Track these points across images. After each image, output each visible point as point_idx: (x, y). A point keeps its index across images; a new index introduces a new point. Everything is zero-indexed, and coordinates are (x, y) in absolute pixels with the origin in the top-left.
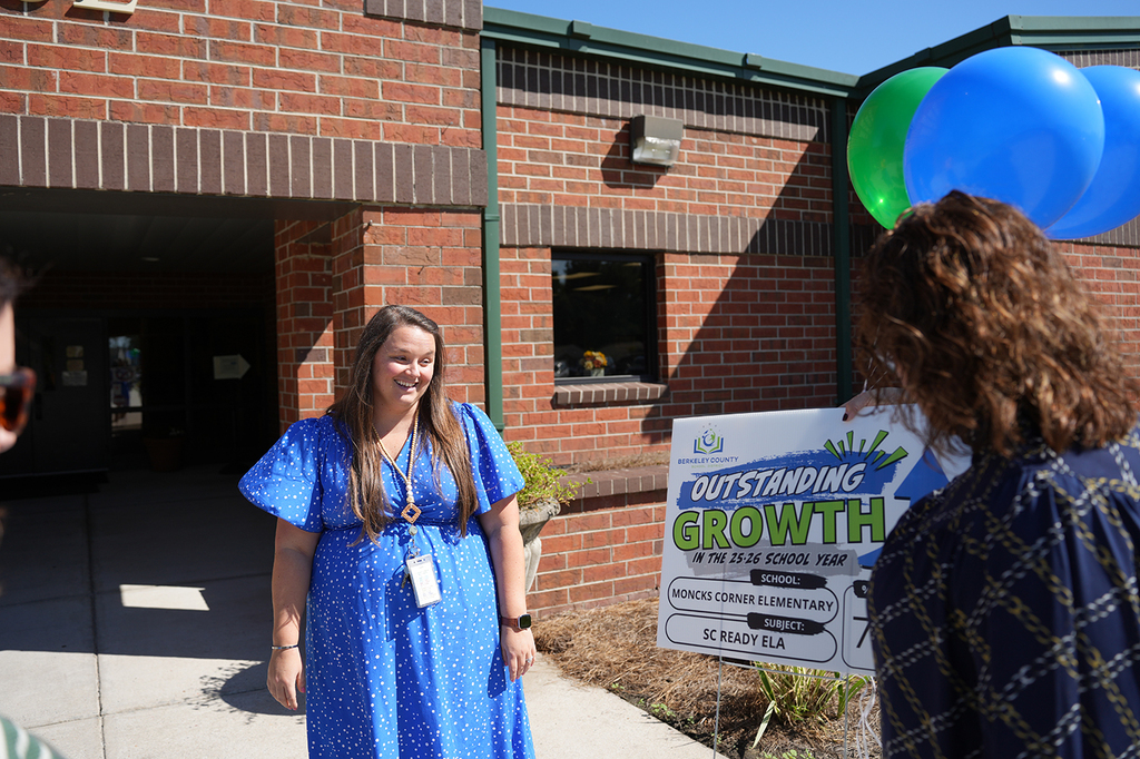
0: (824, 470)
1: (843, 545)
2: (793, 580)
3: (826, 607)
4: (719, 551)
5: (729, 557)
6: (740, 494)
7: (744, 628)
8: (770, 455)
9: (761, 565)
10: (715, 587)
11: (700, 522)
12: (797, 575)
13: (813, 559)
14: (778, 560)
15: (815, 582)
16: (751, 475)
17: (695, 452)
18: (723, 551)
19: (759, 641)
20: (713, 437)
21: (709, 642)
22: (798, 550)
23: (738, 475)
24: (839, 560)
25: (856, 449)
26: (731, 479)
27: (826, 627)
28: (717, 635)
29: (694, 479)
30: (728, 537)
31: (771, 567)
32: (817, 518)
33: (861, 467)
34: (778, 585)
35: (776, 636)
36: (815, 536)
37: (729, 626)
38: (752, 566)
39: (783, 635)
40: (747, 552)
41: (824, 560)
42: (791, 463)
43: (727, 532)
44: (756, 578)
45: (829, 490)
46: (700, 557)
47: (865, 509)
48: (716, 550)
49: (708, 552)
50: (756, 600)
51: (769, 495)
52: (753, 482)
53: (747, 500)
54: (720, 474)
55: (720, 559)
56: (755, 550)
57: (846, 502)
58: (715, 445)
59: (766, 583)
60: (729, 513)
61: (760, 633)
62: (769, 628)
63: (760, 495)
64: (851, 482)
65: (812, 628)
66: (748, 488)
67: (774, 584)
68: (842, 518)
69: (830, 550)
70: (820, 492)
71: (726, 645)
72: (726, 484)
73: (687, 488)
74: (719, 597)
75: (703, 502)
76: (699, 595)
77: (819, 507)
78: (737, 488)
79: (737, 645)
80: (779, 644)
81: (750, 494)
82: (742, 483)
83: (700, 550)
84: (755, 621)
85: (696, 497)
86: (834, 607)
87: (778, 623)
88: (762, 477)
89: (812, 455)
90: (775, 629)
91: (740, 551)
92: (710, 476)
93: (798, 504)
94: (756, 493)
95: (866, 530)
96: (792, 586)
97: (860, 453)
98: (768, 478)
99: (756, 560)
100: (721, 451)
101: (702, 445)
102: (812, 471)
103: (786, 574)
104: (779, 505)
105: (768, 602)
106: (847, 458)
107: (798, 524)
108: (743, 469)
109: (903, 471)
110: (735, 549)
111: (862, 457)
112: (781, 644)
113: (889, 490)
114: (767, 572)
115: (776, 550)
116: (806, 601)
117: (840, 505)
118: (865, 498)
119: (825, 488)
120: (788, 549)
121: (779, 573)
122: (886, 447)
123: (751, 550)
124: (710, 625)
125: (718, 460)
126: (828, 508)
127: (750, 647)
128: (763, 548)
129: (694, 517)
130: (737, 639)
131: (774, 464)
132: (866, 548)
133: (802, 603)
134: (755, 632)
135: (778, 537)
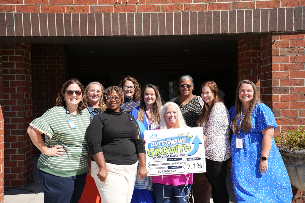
0: (179, 139)
1: (184, 153)
2: (176, 159)
3: (182, 163)
4: (159, 156)
5: (162, 157)
6: (162, 145)
7: (167, 169)
8: (167, 137)
9: (169, 157)
11: (154, 151)
14: (172, 156)
15: (180, 159)
17: (150, 137)
18: (160, 156)
19: (171, 171)
20: (154, 134)
21: (160, 173)
22: (176, 154)
23: (161, 141)
24: (184, 155)
25: (184, 135)
26: (160, 142)
27: (183, 166)
28: (161, 172)
29: (151, 143)
31: (171, 158)
32: (179, 148)
33: (185, 139)
34: (173, 161)
35: (174, 170)
36: (179, 151)
37: (163, 170)
40: (165, 156)
41: (181, 155)
42: (172, 139)
43: (160, 152)
44: (168, 160)
46: (155, 158)
47: (187, 146)
48: (158, 156)
49: (157, 157)
50: (169, 164)
52: (165, 142)
53: (164, 146)
54: (157, 141)
55: (160, 157)
56: (167, 155)
57: (184, 145)
58: (155, 136)
59: (170, 161)
60: (160, 149)
61: (171, 170)
62: (172, 168)
63: (167, 145)
64: (184, 141)
65: (180, 167)
66: (164, 144)
68: (183, 148)
69: (182, 153)
71: (163, 173)
73: (150, 145)
74: (161, 164)
75: (154, 147)
76: (156, 165)
77: (179, 146)
78: (161, 144)
79: (166, 173)
81: (165, 145)
82: (162, 143)
83: (155, 156)
84: (169, 168)
85: (152, 146)
86: (184, 163)
87: (174, 167)
88: (167, 141)
89: (176, 137)
90: (174, 168)
91: (164, 155)
92: (155, 142)
93: (175, 146)
94: (166, 144)
95: (188, 149)
96: (176, 160)
98: (168, 142)
99: (168, 157)
100: (157, 137)
101: (152, 136)
102: (177, 140)
103: (174, 159)
104: (171, 146)
105: (171, 164)
106: (181, 137)
107: (175, 149)
108: (162, 140)
110: (163, 155)
111: (185, 137)
112: (175, 171)
113: (191, 142)
115: (172, 154)
117: (183, 146)
118: (187, 144)
119: (179, 143)
120: (174, 154)
122: (189, 135)
123: (166, 155)
124: (159, 170)
125: (156, 139)
126: (181, 146)
127: (169, 172)
128: (169, 154)
129: (152, 150)
130: (166, 171)
131: (169, 139)
132: (188, 152)
133: (178, 163)
134: (170, 170)
135: (172, 152)
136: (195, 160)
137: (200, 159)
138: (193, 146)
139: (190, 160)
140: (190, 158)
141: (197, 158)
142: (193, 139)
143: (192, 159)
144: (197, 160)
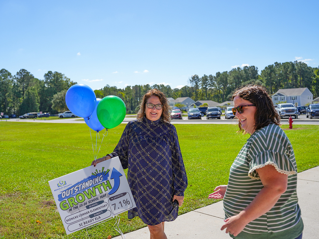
0: (94, 179)
1: (104, 193)
3: (106, 206)
4: (76, 206)
5: (79, 206)
6: (75, 192)
7: (90, 219)
8: (80, 181)
9: (88, 204)
10: (79, 214)
11: (67, 202)
12: (97, 203)
13: (99, 198)
14: (91, 201)
15: (103, 202)
16: (77, 186)
17: (58, 187)
19: (94, 220)
20: (62, 182)
21: (82, 226)
22: (95, 198)
24: (105, 195)
25: (99, 173)
26: (72, 189)
27: (107, 209)
28: (83, 224)
29: (61, 193)
30: (77, 202)
31: (90, 204)
32: (97, 190)
33: (102, 176)
34: (94, 206)
35: (98, 217)
36: (98, 193)
37: (85, 221)
38: (86, 205)
40: (83, 203)
41: (102, 197)
42: (86, 181)
43: (76, 201)
44: (88, 207)
45: (97, 183)
46: (71, 210)
47: (106, 184)
48: (74, 206)
49: (73, 208)
50: (90, 212)
51: (83, 189)
52: (78, 188)
53: (78, 192)
54: (68, 189)
55: (76, 208)
56: (85, 202)
58: (64, 183)
59: (91, 207)
60: (75, 197)
61: (94, 218)
62: (96, 216)
63: (81, 190)
64: (101, 180)
65: (105, 211)
67: (93, 207)
68: (102, 187)
69: (102, 194)
70: (95, 184)
71: (86, 225)
72: (70, 191)
73: (60, 196)
74: (80, 216)
75: (66, 197)
76: (74, 218)
77: (96, 187)
78: (74, 191)
79: (89, 223)
80: (99, 218)
81: (78, 191)
82: (75, 189)
83: (70, 208)
84: (91, 216)
85: (63, 197)
87: (97, 214)
88: (80, 186)
89: (90, 177)
90: (97, 215)
91: (81, 204)
92: (65, 191)
93: (91, 188)
95: (108, 188)
96: (97, 205)
97: (100, 173)
99: (86, 204)
100: (66, 184)
101: (60, 185)
102: (91, 181)
103: (94, 204)
104: (86, 190)
105: (93, 211)
106: (98, 175)
107: (93, 192)
108: (74, 186)
109: (110, 174)
110: (79, 204)
111: (101, 174)
112: (100, 217)
113: (109, 178)
114: (90, 205)
115: (90, 200)
116: (101, 207)
117: (100, 185)
118: (105, 181)
120: (93, 198)
121: (93, 204)
122: (105, 170)
123: (84, 202)
124: (80, 223)
125: (66, 187)
126: (98, 186)
127: (93, 222)
128: (87, 200)
129: (65, 202)
131: (82, 182)
132: (109, 191)
134: (92, 218)
135: (89, 197)
136: (119, 197)
137: (124, 194)
138: (112, 182)
139: (114, 199)
140: (113, 197)
141: (121, 194)
143: (116, 197)
144: (122, 196)
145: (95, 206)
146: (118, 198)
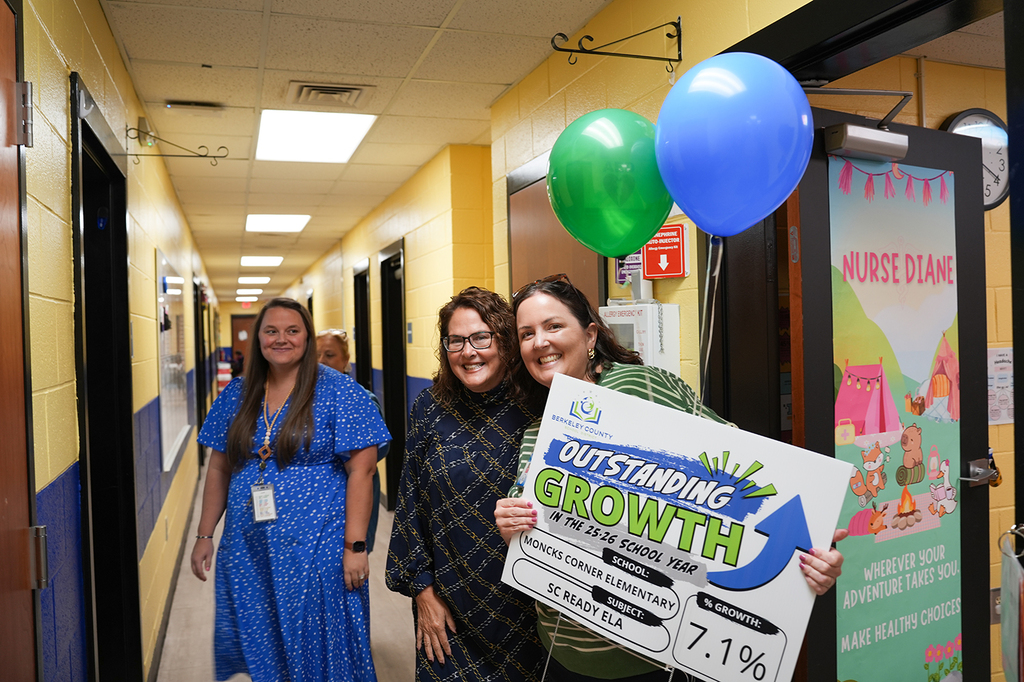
0: (694, 480)
1: (695, 557)
2: (642, 572)
3: (667, 605)
4: (577, 519)
5: (585, 527)
6: (607, 472)
7: (588, 597)
8: (644, 446)
9: (615, 547)
10: (567, 550)
11: (563, 483)
12: (647, 569)
13: (665, 560)
14: (632, 547)
15: (665, 582)
16: (623, 458)
17: (571, 414)
18: (582, 520)
19: (599, 614)
20: (592, 406)
21: (552, 596)
22: (653, 546)
23: (610, 454)
24: (690, 569)
25: (729, 471)
26: (602, 454)
27: (664, 623)
28: (561, 593)
29: (565, 440)
30: (589, 509)
31: (623, 552)
32: (677, 523)
33: (730, 490)
34: (627, 571)
35: (616, 616)
36: (672, 539)
37: (573, 590)
38: (606, 544)
39: (623, 617)
40: (604, 530)
41: (675, 563)
42: (663, 461)
43: (588, 503)
44: (608, 556)
45: (694, 501)
46: (558, 517)
47: (724, 530)
48: (574, 515)
49: (566, 515)
50: (604, 577)
51: (635, 484)
52: (623, 466)
53: (614, 481)
54: (593, 445)
55: (577, 526)
56: (613, 531)
57: (708, 518)
58: (592, 415)
59: (616, 565)
60: (594, 487)
61: (603, 607)
62: (611, 606)
63: (627, 481)
64: (717, 501)
65: (651, 620)
66: (616, 469)
67: (624, 569)
68: (701, 531)
69: (684, 557)
70: (685, 499)
71: (565, 603)
72: (595, 457)
73: (556, 446)
74: (569, 560)
75: (569, 465)
76: (550, 551)
77: (681, 513)
78: (605, 466)
79: (577, 609)
80: (617, 624)
81: (617, 476)
82: (611, 462)
83: (558, 510)
84: (600, 595)
85: (563, 458)
86: (675, 608)
87: (620, 605)
88: (633, 464)
89: (685, 462)
90: (616, 609)
91: (597, 526)
92: (582, 443)
93: (662, 503)
94: (624, 477)
95: (721, 551)
96: (639, 576)
97: (732, 476)
98: (638, 468)
99: (611, 540)
100: (597, 423)
101: (579, 410)
102: (682, 477)
103: (637, 564)
104: (643, 497)
105: (615, 582)
106: (717, 476)
107: (658, 522)
108: (617, 450)
110: (592, 522)
111: (732, 482)
112: (619, 623)
113: (751, 521)
114: (620, 556)
115: (632, 538)
116: (650, 594)
117: (701, 519)
118: (727, 520)
119: (691, 497)
120: (643, 542)
121: (631, 561)
122: (758, 479)
123: (608, 529)
124: (557, 581)
125: (592, 431)
126: (691, 518)
127: (590, 615)
128: (620, 532)
129: (558, 477)
130: (579, 604)
131: (648, 457)
132: (717, 566)
133: (646, 595)
134: (597, 605)
135: (637, 528)
136: (739, 621)
137: (768, 628)
138: (753, 546)
139: (713, 610)
140: (715, 601)
141: (756, 617)
142: (768, 508)
143: (725, 609)
144: (753, 627)
145: (633, 573)
146: (734, 619)
